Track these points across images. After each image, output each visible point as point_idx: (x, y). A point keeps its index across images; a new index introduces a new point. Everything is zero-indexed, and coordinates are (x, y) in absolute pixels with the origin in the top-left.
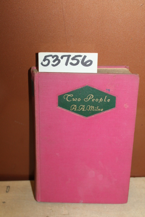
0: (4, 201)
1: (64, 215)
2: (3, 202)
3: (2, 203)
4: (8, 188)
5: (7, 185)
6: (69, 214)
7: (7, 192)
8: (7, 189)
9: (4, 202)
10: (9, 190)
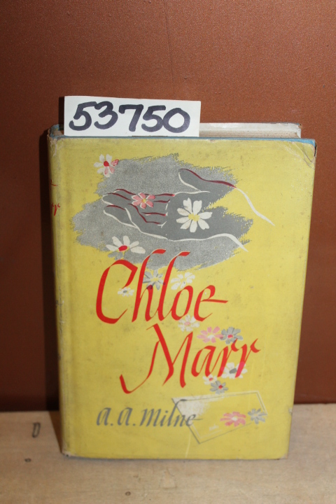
0: (27, 457)
1: (166, 489)
2: (26, 460)
3: (24, 462)
4: (37, 428)
5: (35, 421)
6: (176, 487)
7: (34, 436)
8: (34, 429)
9: (28, 460)
10: (38, 432)
